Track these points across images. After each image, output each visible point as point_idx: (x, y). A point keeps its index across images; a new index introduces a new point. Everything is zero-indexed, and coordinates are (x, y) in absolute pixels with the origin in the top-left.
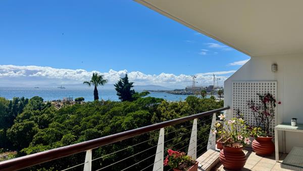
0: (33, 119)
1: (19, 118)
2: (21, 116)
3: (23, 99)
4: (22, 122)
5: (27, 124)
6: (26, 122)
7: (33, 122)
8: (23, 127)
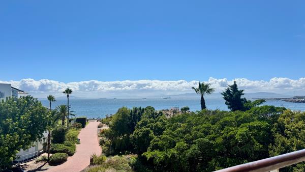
0: (149, 127)
1: (139, 125)
2: (139, 123)
3: (140, 109)
4: (141, 128)
5: (145, 131)
6: (144, 129)
7: (149, 129)
8: (142, 133)
